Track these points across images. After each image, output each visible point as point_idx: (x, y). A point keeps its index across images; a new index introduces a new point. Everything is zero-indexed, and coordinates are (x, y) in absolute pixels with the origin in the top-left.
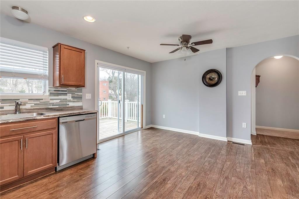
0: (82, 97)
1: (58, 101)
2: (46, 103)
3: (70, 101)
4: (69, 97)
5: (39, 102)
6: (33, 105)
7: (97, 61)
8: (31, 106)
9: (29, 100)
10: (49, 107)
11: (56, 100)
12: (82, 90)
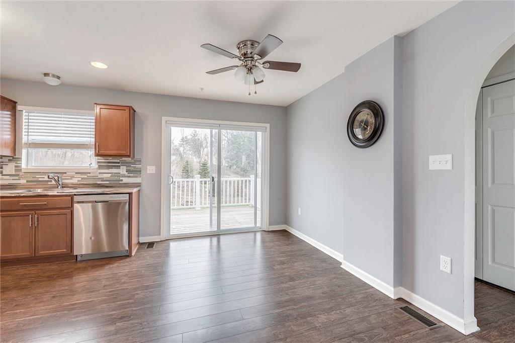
0: (140, 171)
1: (109, 175)
2: (93, 178)
3: (124, 176)
4: (123, 170)
5: (86, 176)
6: (80, 179)
7: (164, 119)
8: (78, 181)
9: (76, 173)
10: (98, 183)
11: (107, 174)
12: (141, 161)
